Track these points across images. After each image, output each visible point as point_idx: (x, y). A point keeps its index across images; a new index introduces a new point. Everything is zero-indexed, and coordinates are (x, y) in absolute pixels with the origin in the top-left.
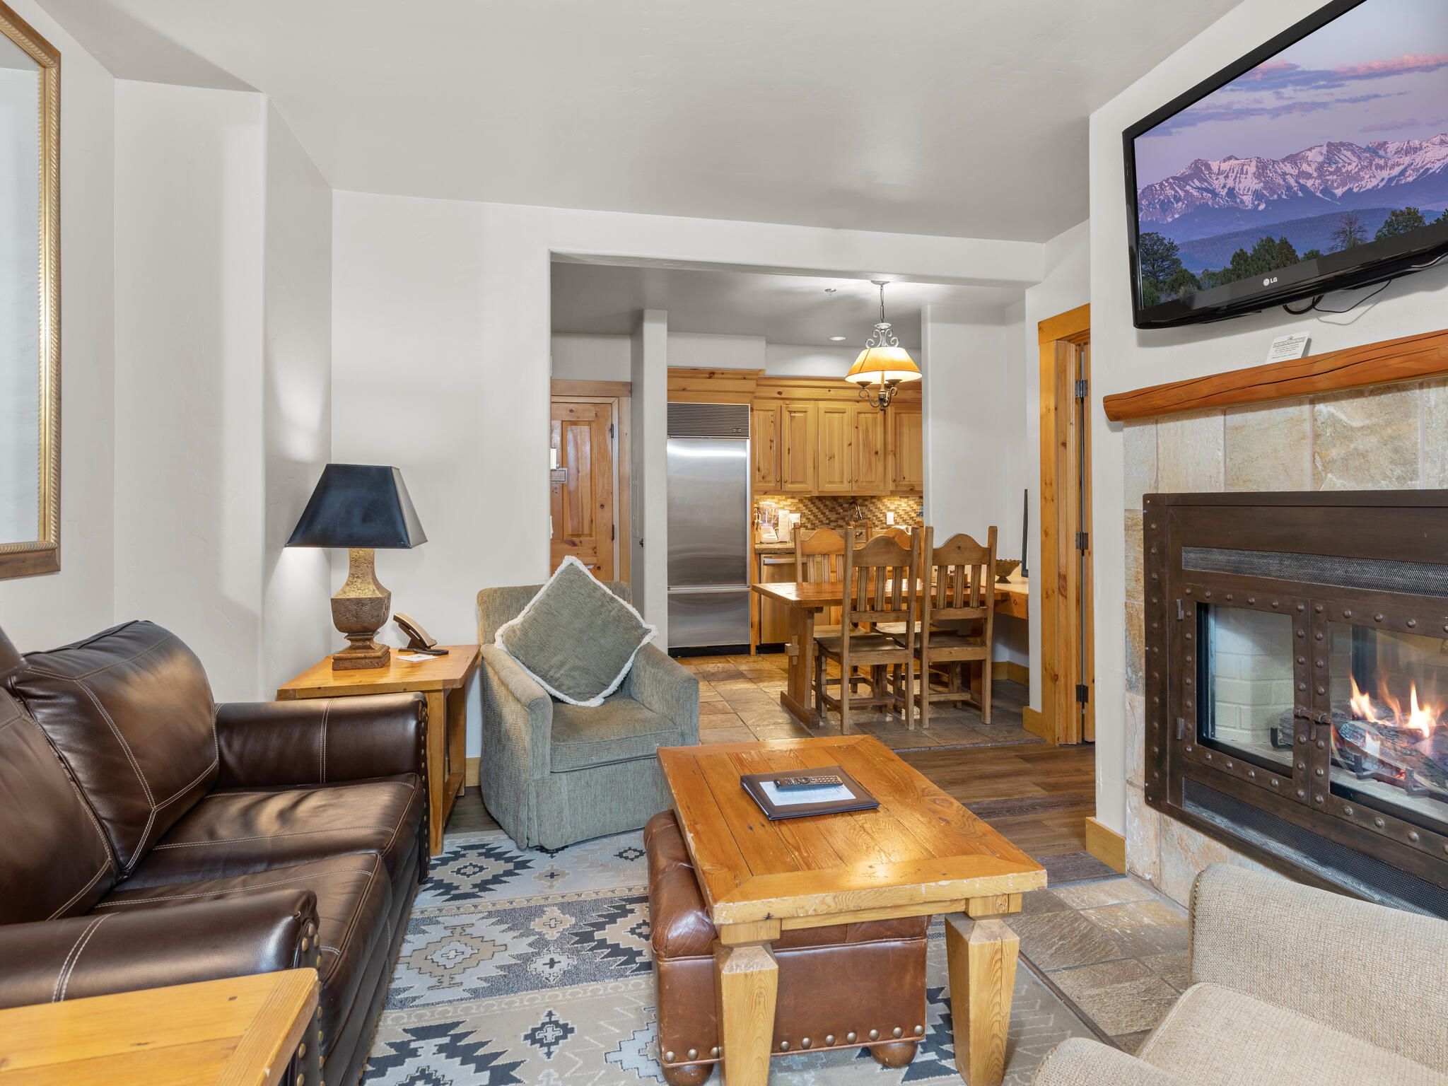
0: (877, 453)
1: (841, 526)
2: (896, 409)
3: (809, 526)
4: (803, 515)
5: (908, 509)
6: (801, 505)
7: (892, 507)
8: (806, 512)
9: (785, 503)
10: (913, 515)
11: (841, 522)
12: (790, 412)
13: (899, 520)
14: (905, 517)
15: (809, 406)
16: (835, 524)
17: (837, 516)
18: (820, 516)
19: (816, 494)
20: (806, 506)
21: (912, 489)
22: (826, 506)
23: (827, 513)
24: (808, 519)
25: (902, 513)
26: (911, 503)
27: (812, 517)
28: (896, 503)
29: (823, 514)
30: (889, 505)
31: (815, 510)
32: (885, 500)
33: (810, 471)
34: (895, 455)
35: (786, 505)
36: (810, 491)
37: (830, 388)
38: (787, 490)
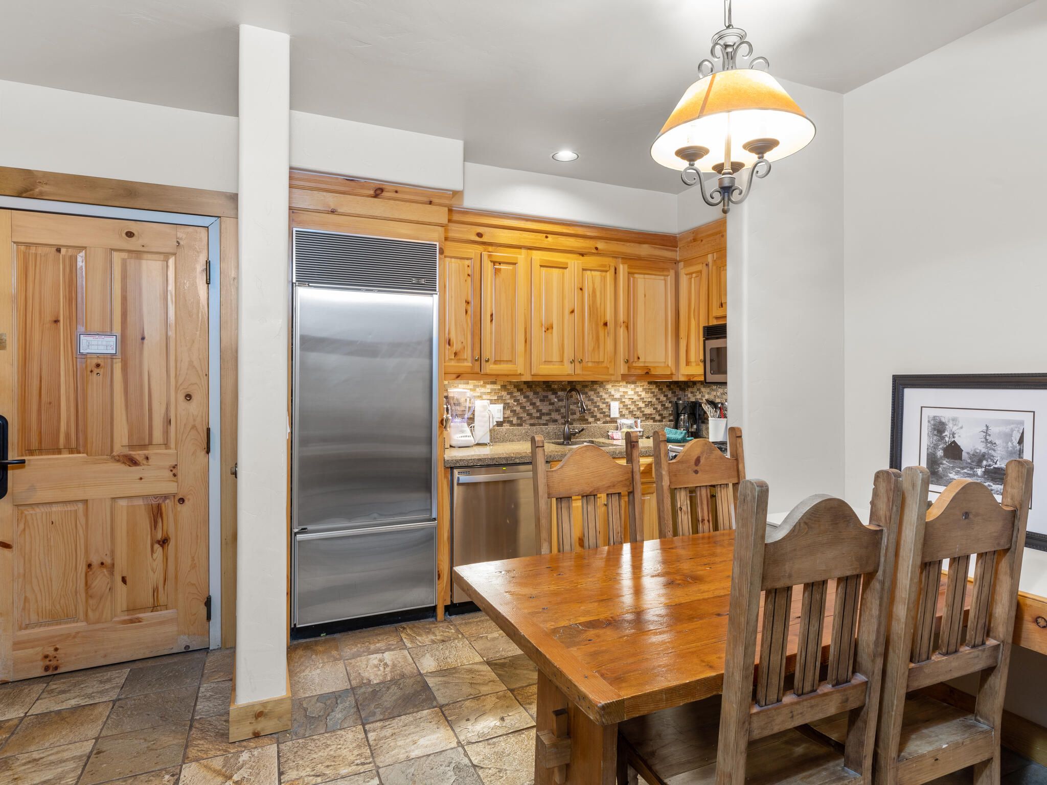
0: (606, 324)
1: (555, 421)
2: (630, 267)
3: (515, 421)
4: (506, 406)
5: (636, 398)
6: (504, 393)
7: (617, 396)
8: (511, 401)
9: (483, 390)
10: (641, 405)
11: (555, 416)
12: (494, 263)
13: (625, 412)
14: (632, 407)
15: (521, 256)
16: (547, 418)
17: (551, 407)
18: (529, 408)
19: (528, 378)
20: (510, 393)
21: (647, 373)
22: (536, 393)
23: (538, 403)
24: (513, 411)
25: (628, 402)
26: (639, 389)
27: (518, 409)
28: (622, 389)
29: (533, 404)
30: (613, 393)
31: (522, 399)
32: (609, 386)
33: (520, 347)
34: (627, 327)
35: (485, 393)
36: (520, 374)
37: (547, 233)
38: (488, 371)
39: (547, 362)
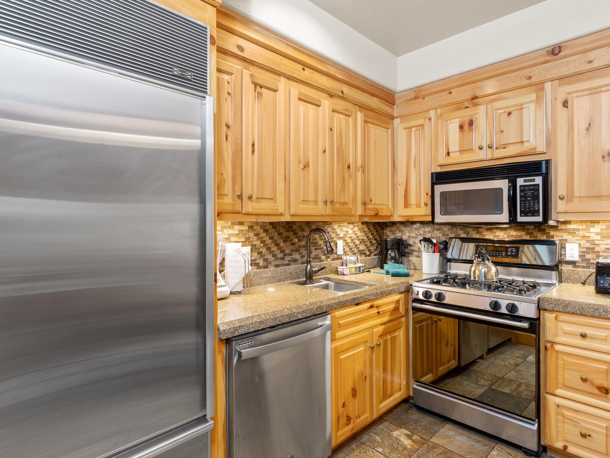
0: (349, 167)
1: (296, 261)
2: (365, 116)
3: (261, 263)
4: (254, 248)
5: (354, 236)
6: (251, 234)
7: (341, 235)
8: (258, 243)
9: (231, 231)
10: (358, 242)
11: (296, 256)
12: (256, 85)
13: (347, 249)
14: (352, 245)
15: (282, 84)
16: (289, 258)
17: (292, 247)
18: (274, 249)
20: (257, 235)
21: (377, 214)
22: (280, 234)
23: (282, 244)
24: (260, 253)
25: (349, 240)
26: (356, 229)
27: (264, 250)
28: (345, 229)
29: (277, 245)
30: (339, 232)
31: (269, 241)
32: (336, 226)
33: (280, 185)
34: (363, 171)
35: (232, 235)
37: (305, 66)
38: (250, 210)
39: (305, 201)
